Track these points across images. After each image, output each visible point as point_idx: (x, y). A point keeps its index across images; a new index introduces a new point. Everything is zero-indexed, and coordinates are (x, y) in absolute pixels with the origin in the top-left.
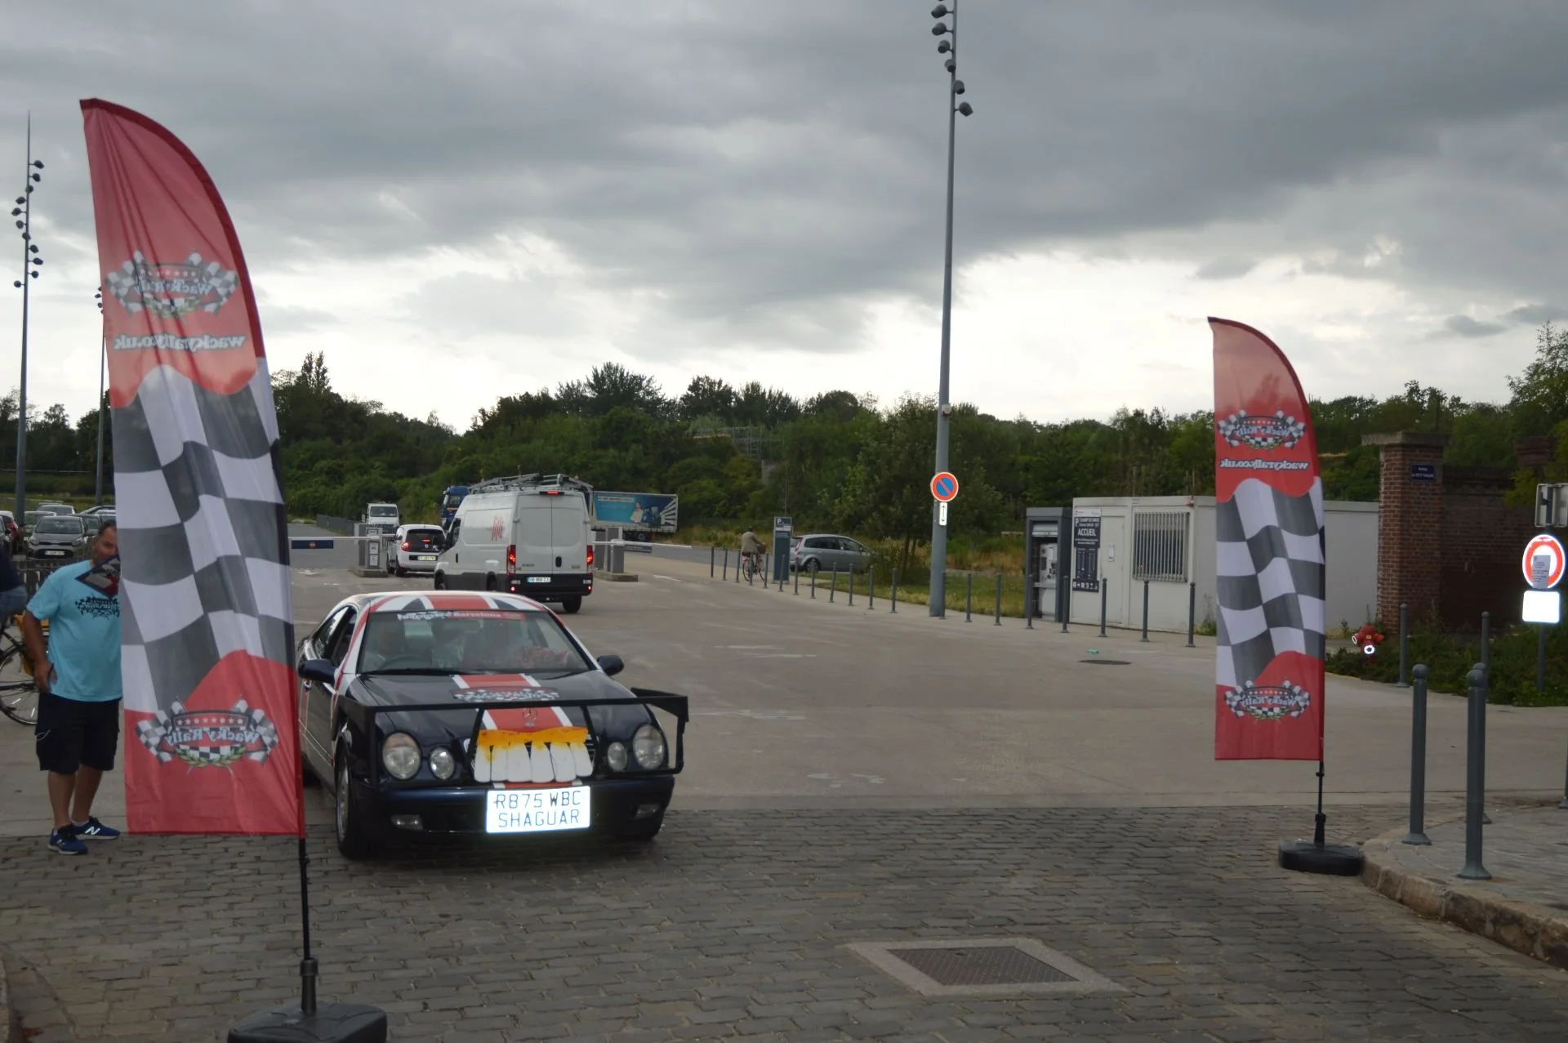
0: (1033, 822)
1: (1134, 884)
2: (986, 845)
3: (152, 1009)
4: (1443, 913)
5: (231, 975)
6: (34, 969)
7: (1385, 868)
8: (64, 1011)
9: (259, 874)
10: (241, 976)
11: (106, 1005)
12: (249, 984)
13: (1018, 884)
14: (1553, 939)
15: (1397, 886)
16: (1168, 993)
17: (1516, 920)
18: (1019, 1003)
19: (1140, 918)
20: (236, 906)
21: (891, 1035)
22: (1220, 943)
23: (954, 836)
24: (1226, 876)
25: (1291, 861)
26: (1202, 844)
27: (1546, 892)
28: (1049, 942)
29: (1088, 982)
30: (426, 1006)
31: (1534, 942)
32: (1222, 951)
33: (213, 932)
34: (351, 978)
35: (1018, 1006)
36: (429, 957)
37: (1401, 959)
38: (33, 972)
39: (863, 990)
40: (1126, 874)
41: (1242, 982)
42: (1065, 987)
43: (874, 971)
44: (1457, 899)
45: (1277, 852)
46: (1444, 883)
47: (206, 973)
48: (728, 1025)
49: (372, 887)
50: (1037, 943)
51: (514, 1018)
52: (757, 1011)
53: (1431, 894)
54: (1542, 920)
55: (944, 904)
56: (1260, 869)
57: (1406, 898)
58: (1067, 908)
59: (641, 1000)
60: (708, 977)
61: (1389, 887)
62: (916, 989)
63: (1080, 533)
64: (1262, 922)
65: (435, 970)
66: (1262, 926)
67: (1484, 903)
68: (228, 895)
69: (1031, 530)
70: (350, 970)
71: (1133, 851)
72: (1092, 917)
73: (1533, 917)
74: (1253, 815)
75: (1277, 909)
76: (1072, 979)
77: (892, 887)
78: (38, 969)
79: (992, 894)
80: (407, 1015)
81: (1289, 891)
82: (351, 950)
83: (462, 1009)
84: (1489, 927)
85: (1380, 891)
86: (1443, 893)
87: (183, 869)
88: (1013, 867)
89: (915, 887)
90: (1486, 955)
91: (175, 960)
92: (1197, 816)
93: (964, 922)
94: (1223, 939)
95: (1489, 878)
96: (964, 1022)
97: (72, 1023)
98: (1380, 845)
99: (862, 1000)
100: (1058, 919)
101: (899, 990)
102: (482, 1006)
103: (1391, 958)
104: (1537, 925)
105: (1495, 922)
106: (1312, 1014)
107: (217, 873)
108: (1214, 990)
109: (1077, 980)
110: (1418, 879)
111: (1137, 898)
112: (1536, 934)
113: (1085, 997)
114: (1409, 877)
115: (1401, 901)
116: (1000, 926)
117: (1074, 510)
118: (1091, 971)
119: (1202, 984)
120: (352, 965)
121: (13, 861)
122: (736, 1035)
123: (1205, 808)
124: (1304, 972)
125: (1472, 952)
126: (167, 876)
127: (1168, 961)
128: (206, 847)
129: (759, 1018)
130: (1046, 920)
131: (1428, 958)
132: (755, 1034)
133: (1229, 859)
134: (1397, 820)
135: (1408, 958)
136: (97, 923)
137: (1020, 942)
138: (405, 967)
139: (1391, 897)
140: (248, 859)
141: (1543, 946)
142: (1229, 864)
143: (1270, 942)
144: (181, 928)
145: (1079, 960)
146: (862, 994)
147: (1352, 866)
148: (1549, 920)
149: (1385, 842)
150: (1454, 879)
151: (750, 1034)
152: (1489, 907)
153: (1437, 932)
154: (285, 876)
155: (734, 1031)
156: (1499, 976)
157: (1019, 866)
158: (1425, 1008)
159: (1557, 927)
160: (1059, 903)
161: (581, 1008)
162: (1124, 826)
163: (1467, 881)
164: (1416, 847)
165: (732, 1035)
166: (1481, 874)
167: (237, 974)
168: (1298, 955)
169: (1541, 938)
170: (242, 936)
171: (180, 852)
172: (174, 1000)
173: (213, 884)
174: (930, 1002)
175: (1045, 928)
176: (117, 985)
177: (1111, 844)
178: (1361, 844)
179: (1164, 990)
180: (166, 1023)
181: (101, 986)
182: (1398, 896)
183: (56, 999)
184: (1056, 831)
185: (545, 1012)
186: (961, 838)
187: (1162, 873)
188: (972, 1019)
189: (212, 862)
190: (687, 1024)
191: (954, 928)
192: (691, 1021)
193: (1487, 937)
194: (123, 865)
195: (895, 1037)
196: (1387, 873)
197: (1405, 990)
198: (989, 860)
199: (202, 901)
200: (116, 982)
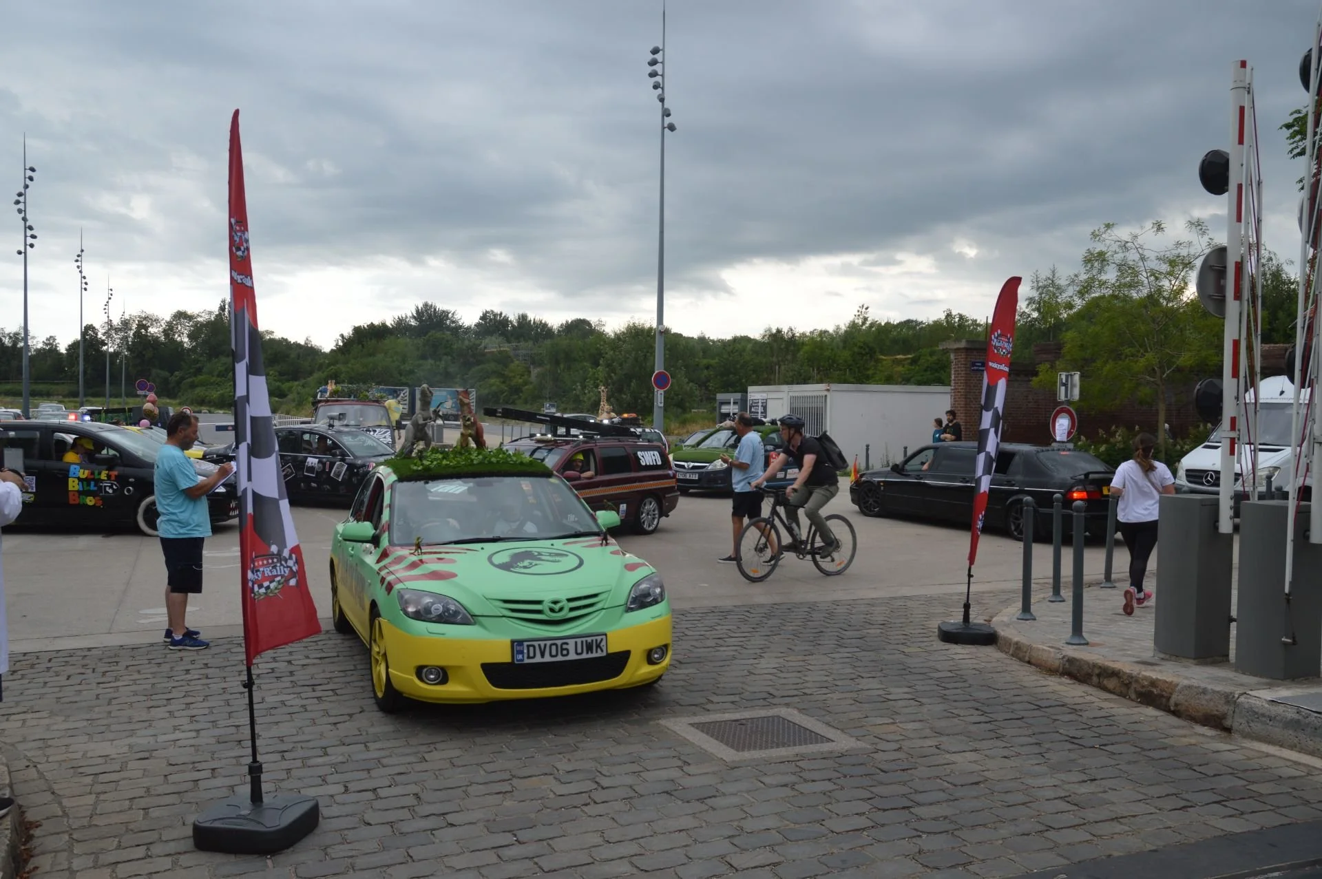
0: (764, 615)
1: (847, 660)
2: (736, 635)
3: (131, 799)
4: (1061, 669)
5: (191, 766)
6: (35, 766)
7: (1016, 639)
8: (60, 803)
9: (207, 678)
10: (199, 766)
11: (94, 796)
12: (207, 774)
13: (768, 663)
14: (1143, 687)
15: (1026, 652)
16: (900, 748)
17: (1115, 674)
18: (798, 763)
19: (860, 687)
20: (192, 706)
21: (710, 797)
22: (922, 704)
23: (712, 628)
24: (906, 650)
25: (948, 637)
26: (882, 627)
27: (1129, 652)
28: (800, 710)
29: (843, 743)
30: (346, 789)
31: (1128, 688)
32: (925, 709)
33: (175, 728)
34: (285, 765)
35: (797, 766)
36: (344, 744)
37: (1046, 707)
38: (34, 769)
39: (680, 759)
40: (838, 652)
41: (948, 735)
42: (826, 747)
43: (685, 742)
44: (1071, 661)
45: (936, 630)
46: (1059, 649)
47: (171, 765)
48: (583, 795)
49: (293, 687)
50: (796, 712)
51: (417, 796)
52: (605, 782)
53: (1054, 658)
54: (1135, 673)
55: (719, 683)
56: (926, 644)
57: (1033, 661)
58: (807, 682)
59: (514, 776)
60: (560, 754)
61: (1020, 653)
62: (719, 756)
63: (753, 410)
64: (943, 685)
65: (349, 756)
66: (946, 689)
67: (1091, 663)
68: (185, 696)
69: (720, 409)
70: (283, 758)
71: (837, 634)
72: (826, 687)
73: (1128, 671)
74: (909, 604)
75: (950, 674)
76: (829, 740)
77: (678, 671)
78: (38, 766)
79: (751, 673)
80: (332, 796)
81: (953, 659)
82: (282, 740)
83: (375, 789)
84: (1095, 679)
85: (1012, 655)
86: (1061, 657)
87: (149, 676)
88: (761, 651)
89: (694, 671)
90: (1098, 700)
91: (146, 755)
92: (873, 606)
93: (736, 698)
94: (923, 700)
95: (1087, 644)
96: (762, 782)
97: (65, 814)
98: (1002, 621)
99: (681, 768)
100: (804, 691)
101: (705, 757)
102: (390, 786)
103: (1039, 708)
104: (1131, 676)
105: (1099, 675)
106: (1005, 757)
107: (176, 678)
108: (929, 742)
109: (833, 741)
110: (1041, 647)
111: (850, 671)
112: (1130, 683)
113: (843, 755)
114: (1034, 646)
115: (1029, 662)
116: (764, 699)
117: (749, 394)
118: (839, 732)
119: (920, 738)
120: (285, 754)
121: (20, 672)
122: (592, 803)
123: (877, 599)
124: (986, 722)
125: (1089, 698)
126: (138, 682)
127: (891, 721)
128: (165, 657)
129: (607, 788)
130: (796, 693)
131: (1063, 706)
132: (606, 802)
133: (905, 637)
134: (1005, 601)
135: (1050, 706)
136: (85, 723)
137: (783, 712)
138: (326, 754)
139: (1021, 660)
140: (198, 666)
141: (1136, 692)
142: (904, 641)
143: (955, 701)
144: (150, 726)
145: (828, 724)
146: (680, 763)
147: (989, 638)
148: (1139, 674)
149: (1005, 619)
150: (1065, 645)
151: (603, 802)
152: (1095, 665)
153: (1060, 684)
154: (227, 679)
155: (589, 800)
156: (1114, 716)
157: (764, 649)
158: (1076, 746)
159: (1145, 678)
160: (800, 678)
161: (468, 786)
162: (827, 615)
163: (1075, 647)
164: (1028, 622)
165: (589, 804)
166: (1083, 642)
167: (196, 765)
168: (977, 709)
169: (1134, 685)
170: (198, 731)
171: (147, 662)
172: (148, 789)
173: (173, 687)
174: (734, 767)
175: (796, 699)
176: (102, 778)
177: (824, 630)
178: (990, 621)
179: (896, 746)
180: (142, 812)
181: (89, 780)
182: (1027, 659)
183: (53, 793)
184: (780, 621)
185: (440, 790)
186: (716, 630)
187: (864, 650)
188: (767, 780)
189: (172, 668)
190: (552, 796)
191: (733, 702)
192: (555, 794)
193: (1094, 686)
194: (104, 673)
195: (713, 799)
196: (1017, 643)
197: (1058, 732)
198: (741, 646)
199: (165, 702)
200: (101, 775)
